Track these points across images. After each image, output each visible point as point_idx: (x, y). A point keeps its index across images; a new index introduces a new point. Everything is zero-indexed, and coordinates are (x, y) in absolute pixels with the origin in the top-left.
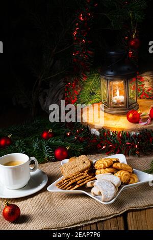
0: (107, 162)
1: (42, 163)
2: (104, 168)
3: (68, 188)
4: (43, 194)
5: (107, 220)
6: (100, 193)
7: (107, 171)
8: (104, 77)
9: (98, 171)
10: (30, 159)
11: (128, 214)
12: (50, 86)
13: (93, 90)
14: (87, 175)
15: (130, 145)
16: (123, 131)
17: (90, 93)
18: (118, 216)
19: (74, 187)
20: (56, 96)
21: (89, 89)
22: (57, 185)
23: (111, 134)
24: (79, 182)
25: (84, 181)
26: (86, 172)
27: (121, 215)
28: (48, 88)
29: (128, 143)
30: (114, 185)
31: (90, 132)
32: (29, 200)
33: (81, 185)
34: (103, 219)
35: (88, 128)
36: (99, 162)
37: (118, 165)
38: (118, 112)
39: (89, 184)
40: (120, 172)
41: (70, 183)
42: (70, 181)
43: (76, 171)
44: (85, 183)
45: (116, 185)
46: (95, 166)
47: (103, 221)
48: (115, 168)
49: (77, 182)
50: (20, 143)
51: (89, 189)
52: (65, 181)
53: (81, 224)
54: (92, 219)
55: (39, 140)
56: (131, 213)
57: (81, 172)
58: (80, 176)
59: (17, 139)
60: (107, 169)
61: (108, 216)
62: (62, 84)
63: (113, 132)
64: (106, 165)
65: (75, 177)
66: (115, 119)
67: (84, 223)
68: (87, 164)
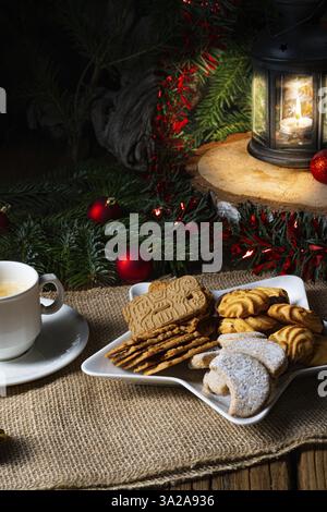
0: (252, 300)
1: (80, 289)
2: (245, 316)
3: (140, 369)
4: (72, 379)
5: (240, 469)
6: (226, 391)
7: (251, 326)
8: (261, 64)
9: (226, 324)
10: (41, 280)
11: (303, 455)
12: (123, 84)
13: (232, 98)
14: (195, 334)
15: (319, 252)
16: (302, 214)
17: (225, 104)
18: (274, 460)
19: (157, 365)
20: (135, 109)
21: (222, 94)
22: (110, 357)
23: (271, 219)
24: (169, 354)
25: (186, 352)
26: (192, 323)
27: (282, 458)
28: (116, 87)
29: (315, 248)
30: (267, 370)
31: (216, 209)
32: (30, 393)
33: (175, 361)
34: (229, 467)
35: (210, 198)
36: (230, 299)
37: (285, 311)
38: (292, 160)
39: (197, 361)
40: (287, 329)
41: (145, 355)
42: (145, 348)
43: (167, 320)
44: (186, 356)
45: (273, 369)
46: (220, 308)
47: (229, 472)
48: (273, 318)
49: (165, 351)
50: (29, 230)
51: (197, 376)
52: (132, 349)
53: (167, 480)
54: (198, 466)
55: (79, 225)
56: (310, 454)
57: (179, 323)
58: (174, 335)
59: (25, 219)
60: (252, 321)
61: (244, 458)
62: (152, 79)
63: (275, 216)
64: (251, 309)
65: (160, 337)
66: (285, 179)
67: (176, 477)
68: (198, 302)
